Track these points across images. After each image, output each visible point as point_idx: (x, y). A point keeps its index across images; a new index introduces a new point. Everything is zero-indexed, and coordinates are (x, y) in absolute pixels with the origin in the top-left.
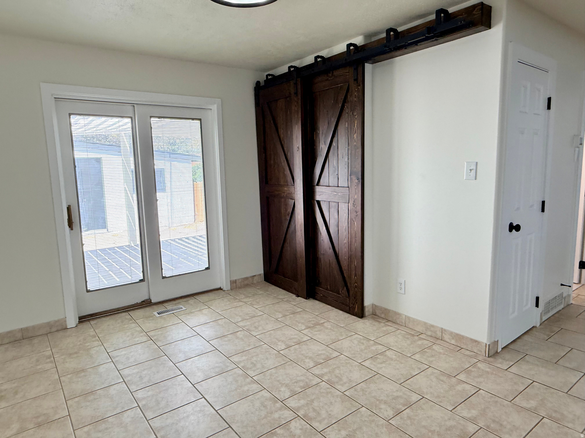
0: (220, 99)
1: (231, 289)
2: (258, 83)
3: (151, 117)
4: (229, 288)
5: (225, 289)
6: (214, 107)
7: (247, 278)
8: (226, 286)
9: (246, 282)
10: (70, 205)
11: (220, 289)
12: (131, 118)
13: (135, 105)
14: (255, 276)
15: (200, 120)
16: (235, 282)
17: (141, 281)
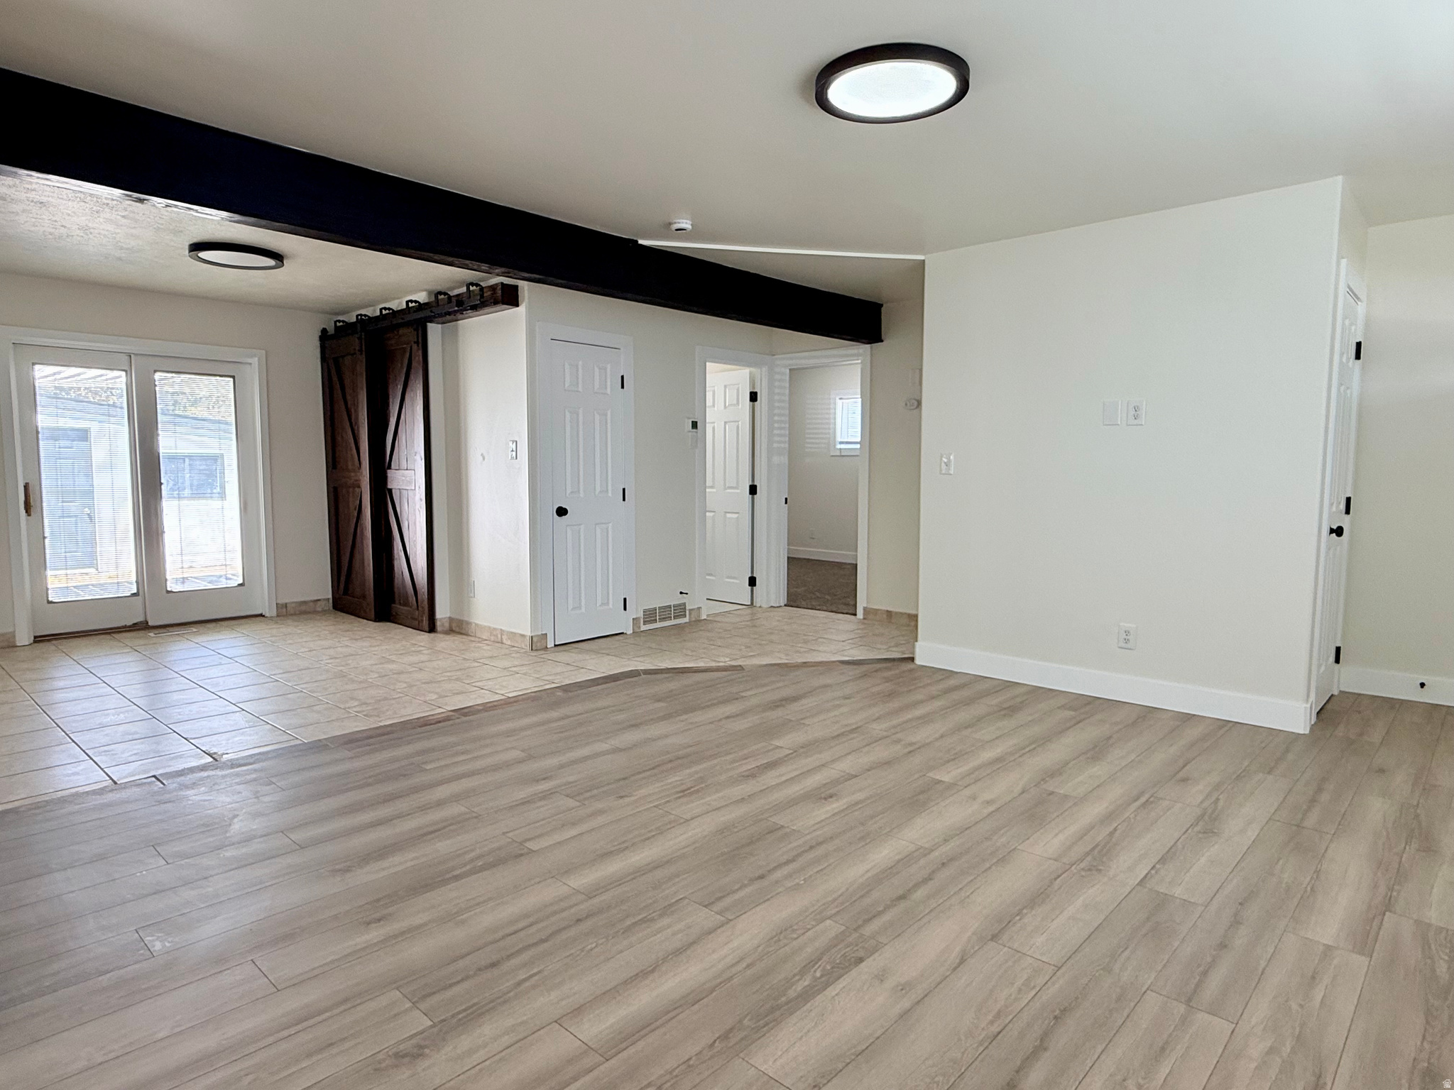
0: (264, 351)
1: (278, 616)
2: (324, 331)
3: (155, 371)
4: (274, 613)
5: (267, 615)
6: (255, 361)
7: (305, 603)
8: (270, 611)
9: (303, 608)
10: (28, 483)
11: (261, 615)
12: (126, 371)
13: (132, 356)
14: (319, 600)
15: (233, 377)
16: (286, 605)
17: (134, 595)
